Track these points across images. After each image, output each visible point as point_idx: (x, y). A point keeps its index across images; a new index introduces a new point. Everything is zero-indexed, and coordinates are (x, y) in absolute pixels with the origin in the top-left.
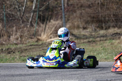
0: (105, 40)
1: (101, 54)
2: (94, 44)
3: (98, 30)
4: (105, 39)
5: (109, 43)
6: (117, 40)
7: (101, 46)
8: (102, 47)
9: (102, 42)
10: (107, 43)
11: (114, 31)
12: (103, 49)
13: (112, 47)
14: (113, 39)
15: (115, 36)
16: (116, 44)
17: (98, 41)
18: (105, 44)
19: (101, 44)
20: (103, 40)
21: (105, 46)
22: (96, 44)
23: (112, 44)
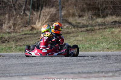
0: (105, 29)
1: (102, 43)
2: (93, 33)
3: (95, 18)
4: (104, 27)
5: (109, 31)
6: (117, 28)
7: (100, 35)
8: (102, 36)
9: (101, 31)
10: (107, 32)
11: (112, 19)
12: (104, 38)
13: (113, 36)
14: (113, 28)
15: (115, 24)
16: (116, 33)
17: (97, 30)
18: (104, 33)
19: (101, 33)
20: (102, 29)
21: (105, 35)
22: (96, 33)
23: (112, 33)
